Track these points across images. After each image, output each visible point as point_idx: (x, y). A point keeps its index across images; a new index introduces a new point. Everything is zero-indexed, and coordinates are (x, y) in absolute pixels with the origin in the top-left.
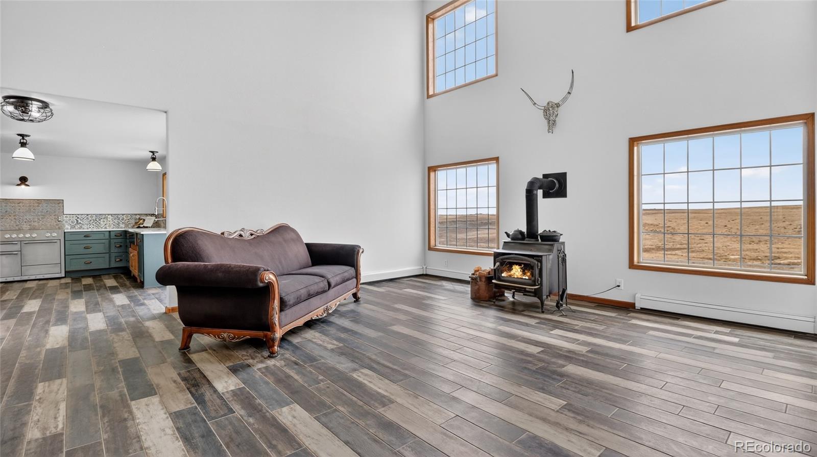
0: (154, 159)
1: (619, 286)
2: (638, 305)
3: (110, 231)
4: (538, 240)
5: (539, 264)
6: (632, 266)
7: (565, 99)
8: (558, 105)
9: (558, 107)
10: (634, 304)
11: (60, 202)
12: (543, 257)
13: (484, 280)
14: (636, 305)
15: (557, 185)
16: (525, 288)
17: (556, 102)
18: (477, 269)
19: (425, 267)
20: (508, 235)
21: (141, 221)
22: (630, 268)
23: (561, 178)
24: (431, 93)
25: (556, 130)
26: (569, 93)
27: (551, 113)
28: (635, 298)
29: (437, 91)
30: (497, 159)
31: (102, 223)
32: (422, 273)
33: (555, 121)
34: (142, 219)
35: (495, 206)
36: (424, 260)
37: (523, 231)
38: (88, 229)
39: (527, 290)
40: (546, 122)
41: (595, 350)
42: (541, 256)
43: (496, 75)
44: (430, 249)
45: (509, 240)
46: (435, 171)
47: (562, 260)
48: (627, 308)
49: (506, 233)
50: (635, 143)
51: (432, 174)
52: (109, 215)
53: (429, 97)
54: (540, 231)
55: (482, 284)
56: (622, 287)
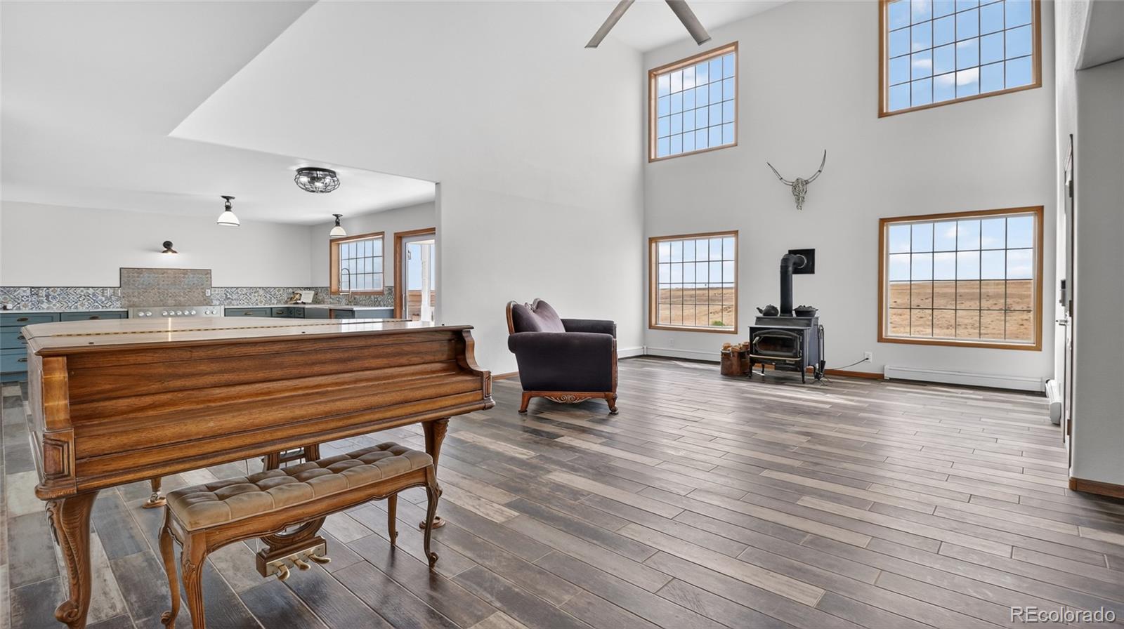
0: (338, 224)
1: (867, 359)
2: (887, 376)
3: (271, 308)
4: (792, 315)
5: (801, 338)
6: (881, 339)
7: (814, 177)
8: (807, 182)
9: (807, 183)
10: (883, 375)
11: (208, 272)
12: (805, 331)
13: (736, 354)
14: (885, 375)
15: (806, 262)
16: (785, 360)
17: (806, 179)
18: (727, 345)
19: (645, 347)
20: (760, 311)
21: (297, 296)
22: (879, 341)
23: (810, 253)
24: (653, 157)
25: (805, 206)
26: (820, 171)
27: (799, 189)
28: (884, 369)
29: (659, 157)
30: (736, 233)
31: (253, 298)
32: (642, 354)
33: (804, 198)
34: (297, 294)
35: (733, 281)
36: (644, 340)
37: (775, 306)
38: (237, 305)
39: (787, 362)
40: (794, 198)
41: (871, 404)
42: (802, 330)
43: (736, 145)
44: (651, 327)
45: (761, 315)
46: (656, 242)
47: (820, 333)
48: (878, 378)
49: (758, 309)
50: (885, 223)
51: (654, 245)
52: (260, 288)
53: (650, 161)
54: (794, 307)
55: (735, 360)
56: (871, 360)
